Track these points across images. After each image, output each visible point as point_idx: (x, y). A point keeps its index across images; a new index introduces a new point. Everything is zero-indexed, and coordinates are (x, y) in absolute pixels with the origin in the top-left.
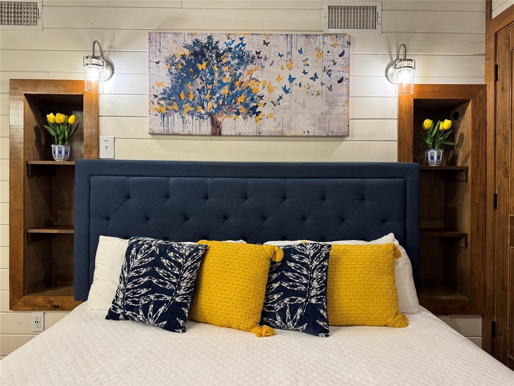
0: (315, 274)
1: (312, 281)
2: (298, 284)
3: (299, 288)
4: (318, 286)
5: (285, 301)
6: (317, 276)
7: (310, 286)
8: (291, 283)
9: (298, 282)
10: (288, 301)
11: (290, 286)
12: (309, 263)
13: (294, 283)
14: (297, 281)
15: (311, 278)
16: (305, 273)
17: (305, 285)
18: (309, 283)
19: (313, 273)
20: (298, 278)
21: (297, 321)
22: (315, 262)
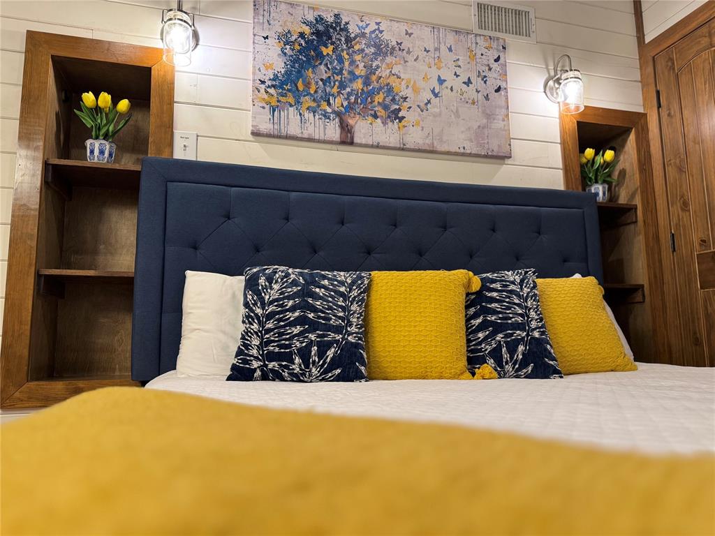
0: (529, 303)
1: (529, 311)
2: (511, 315)
3: (513, 320)
4: (537, 317)
5: (498, 338)
6: (532, 304)
7: (528, 317)
8: (500, 316)
9: (510, 313)
10: (502, 338)
11: (500, 319)
12: (518, 290)
13: (505, 315)
14: (508, 312)
15: (526, 307)
16: (517, 301)
17: (521, 315)
18: (526, 312)
19: (526, 302)
20: (508, 308)
21: (518, 363)
22: (525, 289)
